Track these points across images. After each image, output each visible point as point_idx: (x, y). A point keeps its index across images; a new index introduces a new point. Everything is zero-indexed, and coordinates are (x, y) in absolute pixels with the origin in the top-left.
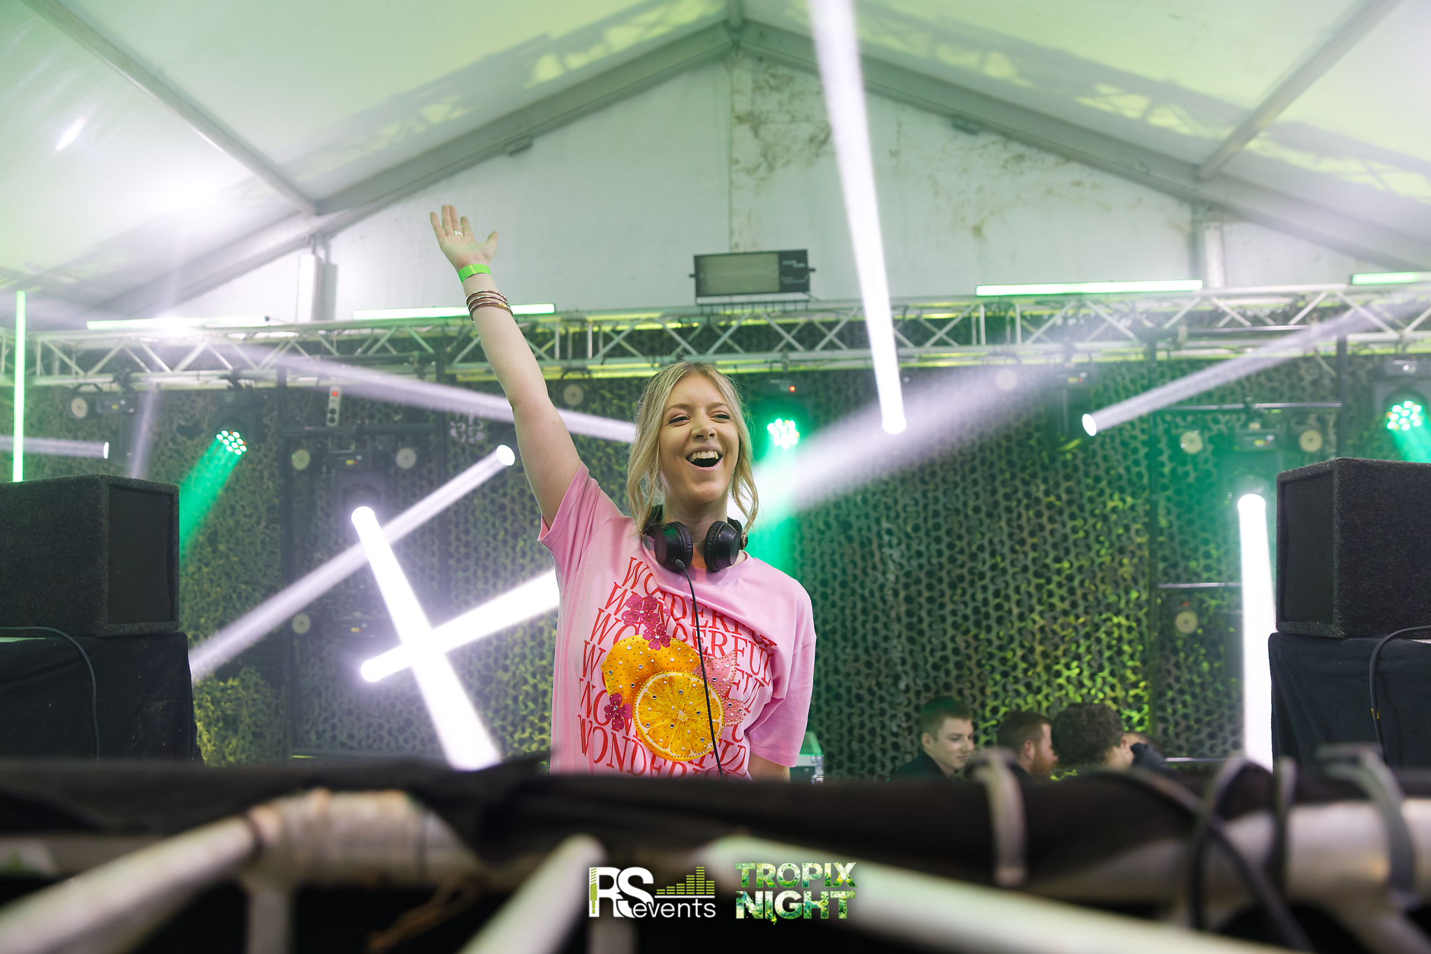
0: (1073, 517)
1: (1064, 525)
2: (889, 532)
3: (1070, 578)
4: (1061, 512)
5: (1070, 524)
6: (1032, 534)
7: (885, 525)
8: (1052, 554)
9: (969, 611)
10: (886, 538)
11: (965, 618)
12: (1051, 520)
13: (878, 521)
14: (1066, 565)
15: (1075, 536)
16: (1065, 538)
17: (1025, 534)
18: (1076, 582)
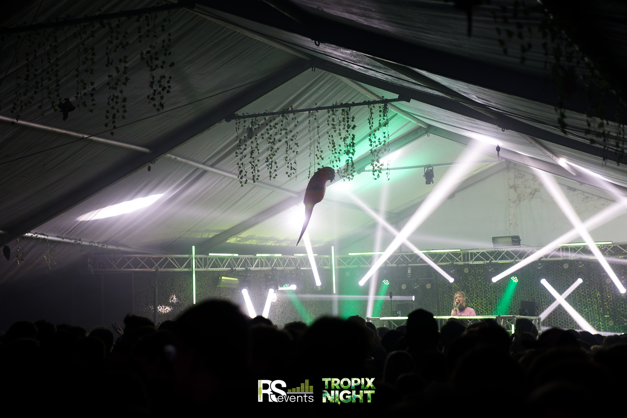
0: (588, 298)
1: (586, 300)
2: (544, 302)
3: (588, 313)
4: (586, 297)
5: (588, 300)
6: (579, 302)
7: (543, 300)
8: (584, 307)
9: (563, 321)
10: (543, 303)
11: (562, 322)
12: (583, 299)
13: (541, 299)
14: (587, 310)
15: (589, 303)
16: (587, 303)
17: (577, 302)
18: (589, 314)
